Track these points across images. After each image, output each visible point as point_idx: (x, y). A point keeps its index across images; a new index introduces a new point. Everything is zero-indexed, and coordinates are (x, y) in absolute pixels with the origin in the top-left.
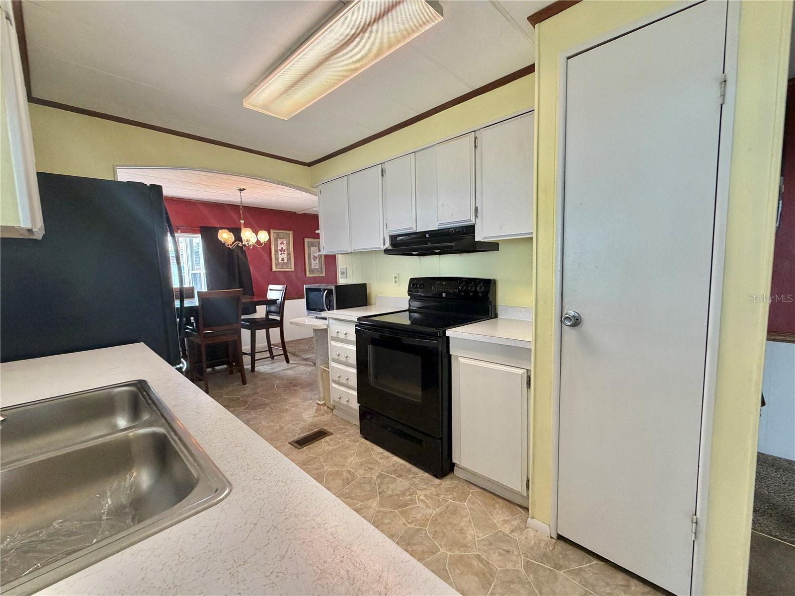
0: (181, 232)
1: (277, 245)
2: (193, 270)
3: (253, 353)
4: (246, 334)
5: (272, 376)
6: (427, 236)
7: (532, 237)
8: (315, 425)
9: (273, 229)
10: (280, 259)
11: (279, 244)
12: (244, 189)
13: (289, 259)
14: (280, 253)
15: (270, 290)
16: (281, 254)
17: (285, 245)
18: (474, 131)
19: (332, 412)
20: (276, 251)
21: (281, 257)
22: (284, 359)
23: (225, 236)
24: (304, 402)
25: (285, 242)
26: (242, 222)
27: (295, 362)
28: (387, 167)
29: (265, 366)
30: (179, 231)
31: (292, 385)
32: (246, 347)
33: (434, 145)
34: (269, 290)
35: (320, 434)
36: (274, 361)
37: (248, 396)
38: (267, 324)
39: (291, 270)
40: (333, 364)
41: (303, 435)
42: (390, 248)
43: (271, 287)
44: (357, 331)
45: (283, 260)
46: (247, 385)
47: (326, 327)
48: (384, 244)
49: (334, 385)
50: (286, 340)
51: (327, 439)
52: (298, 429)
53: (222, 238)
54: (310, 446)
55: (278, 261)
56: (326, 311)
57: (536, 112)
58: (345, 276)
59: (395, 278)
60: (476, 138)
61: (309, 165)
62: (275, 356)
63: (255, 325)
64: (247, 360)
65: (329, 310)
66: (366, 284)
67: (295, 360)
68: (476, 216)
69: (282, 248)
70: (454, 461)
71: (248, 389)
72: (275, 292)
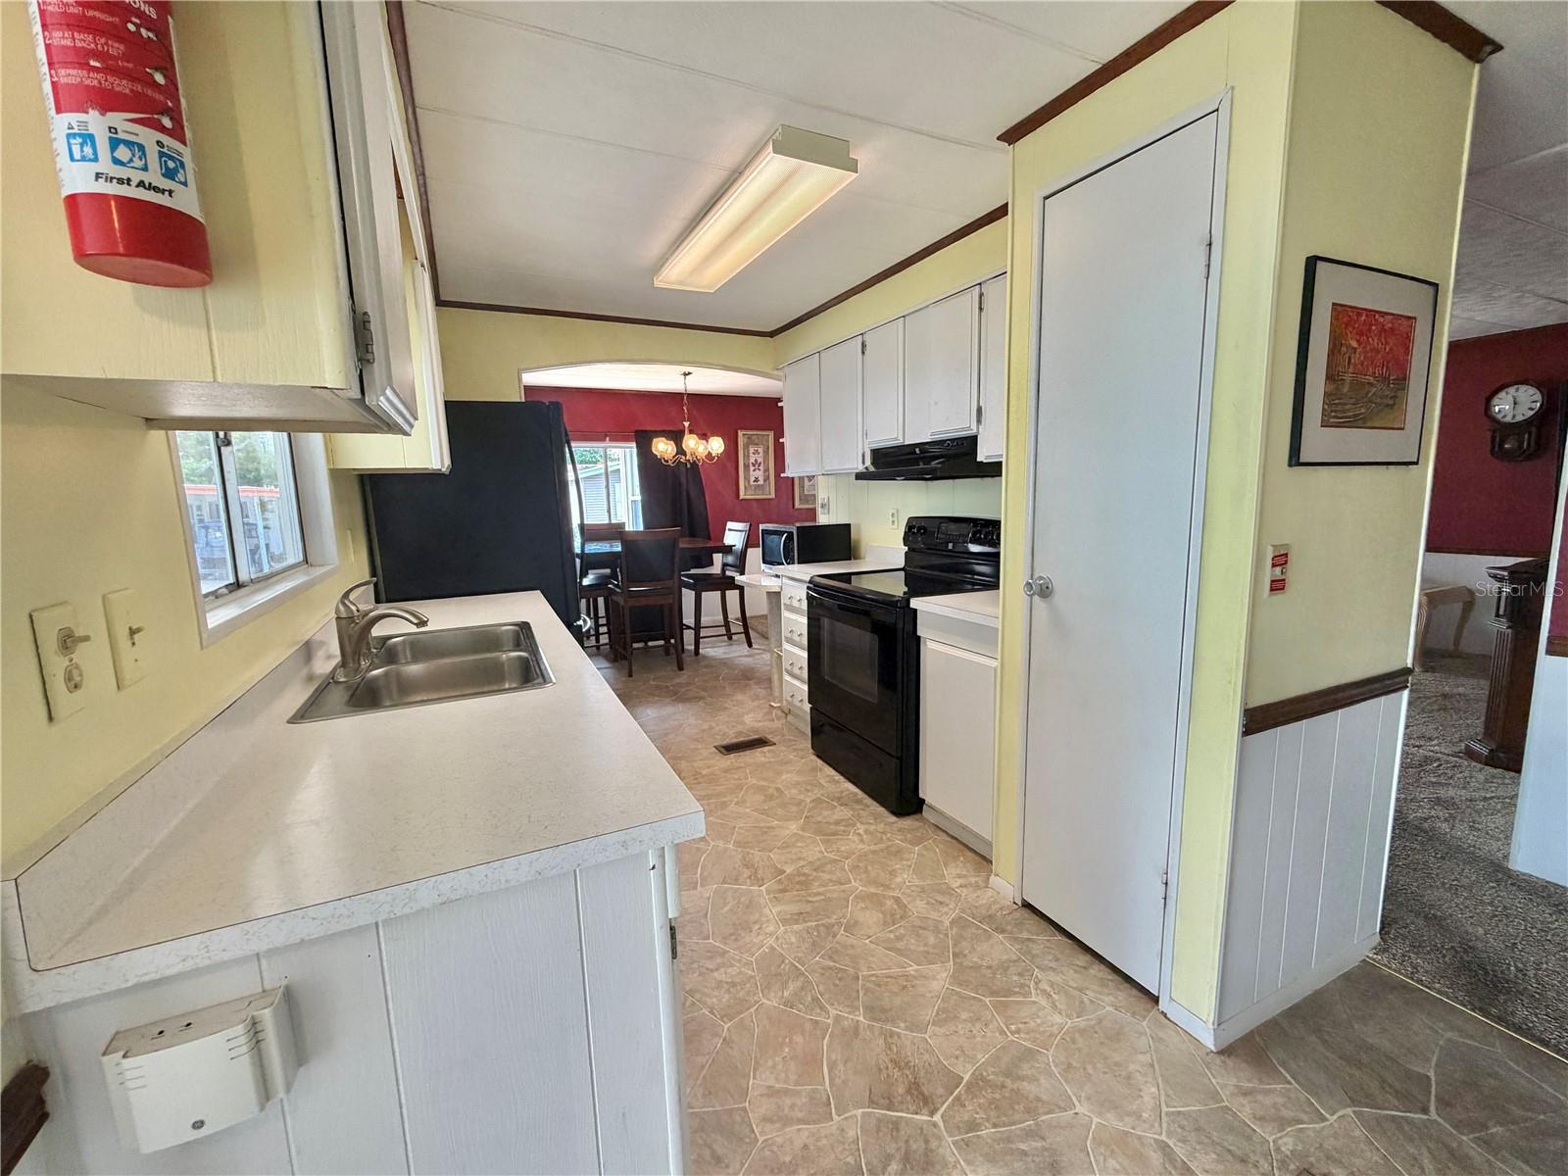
0: (610, 440)
1: (748, 456)
2: (633, 495)
3: (698, 627)
4: (688, 597)
5: (725, 663)
6: (917, 450)
7: (1001, 462)
8: (756, 731)
9: (742, 429)
10: (753, 479)
11: (751, 454)
12: (689, 373)
13: (766, 479)
14: (752, 468)
15: (730, 530)
16: (754, 470)
17: (761, 454)
18: (980, 284)
19: (786, 718)
20: (747, 467)
21: (753, 474)
22: (745, 640)
23: (663, 447)
24: (753, 701)
25: (760, 450)
26: (687, 424)
27: (763, 647)
28: (867, 338)
29: (716, 649)
30: (608, 439)
31: (746, 677)
32: (689, 619)
33: (927, 306)
34: (727, 531)
35: (760, 742)
36: (730, 642)
37: (680, 685)
38: (724, 584)
39: (770, 497)
40: (786, 646)
41: (735, 741)
42: (872, 469)
43: (730, 525)
44: (809, 598)
45: (756, 480)
46: (684, 672)
47: (778, 590)
48: (863, 463)
49: (787, 677)
50: (748, 615)
51: (766, 749)
52: (731, 732)
53: (658, 451)
54: (741, 753)
55: (749, 482)
56: (783, 564)
57: (1008, 274)
58: (826, 511)
59: (893, 515)
60: (981, 295)
61: (772, 334)
62: (734, 634)
63: (703, 584)
64: (689, 636)
65: (788, 564)
66: (850, 525)
67: (763, 645)
68: (979, 421)
69: (756, 460)
70: (921, 795)
71: (683, 677)
72: (734, 535)
